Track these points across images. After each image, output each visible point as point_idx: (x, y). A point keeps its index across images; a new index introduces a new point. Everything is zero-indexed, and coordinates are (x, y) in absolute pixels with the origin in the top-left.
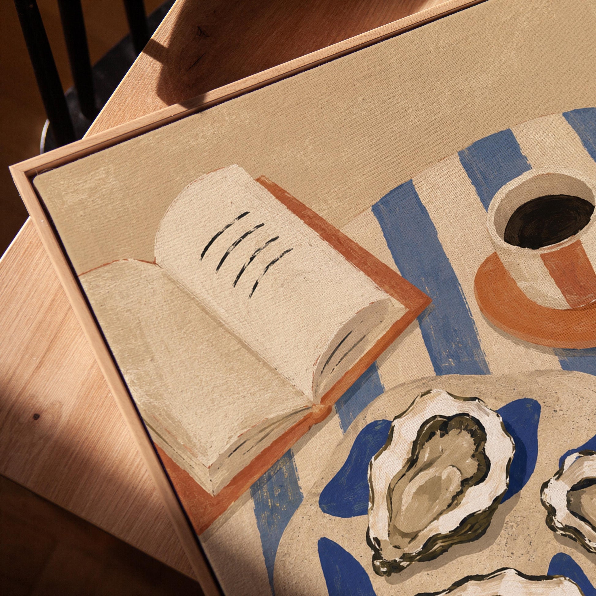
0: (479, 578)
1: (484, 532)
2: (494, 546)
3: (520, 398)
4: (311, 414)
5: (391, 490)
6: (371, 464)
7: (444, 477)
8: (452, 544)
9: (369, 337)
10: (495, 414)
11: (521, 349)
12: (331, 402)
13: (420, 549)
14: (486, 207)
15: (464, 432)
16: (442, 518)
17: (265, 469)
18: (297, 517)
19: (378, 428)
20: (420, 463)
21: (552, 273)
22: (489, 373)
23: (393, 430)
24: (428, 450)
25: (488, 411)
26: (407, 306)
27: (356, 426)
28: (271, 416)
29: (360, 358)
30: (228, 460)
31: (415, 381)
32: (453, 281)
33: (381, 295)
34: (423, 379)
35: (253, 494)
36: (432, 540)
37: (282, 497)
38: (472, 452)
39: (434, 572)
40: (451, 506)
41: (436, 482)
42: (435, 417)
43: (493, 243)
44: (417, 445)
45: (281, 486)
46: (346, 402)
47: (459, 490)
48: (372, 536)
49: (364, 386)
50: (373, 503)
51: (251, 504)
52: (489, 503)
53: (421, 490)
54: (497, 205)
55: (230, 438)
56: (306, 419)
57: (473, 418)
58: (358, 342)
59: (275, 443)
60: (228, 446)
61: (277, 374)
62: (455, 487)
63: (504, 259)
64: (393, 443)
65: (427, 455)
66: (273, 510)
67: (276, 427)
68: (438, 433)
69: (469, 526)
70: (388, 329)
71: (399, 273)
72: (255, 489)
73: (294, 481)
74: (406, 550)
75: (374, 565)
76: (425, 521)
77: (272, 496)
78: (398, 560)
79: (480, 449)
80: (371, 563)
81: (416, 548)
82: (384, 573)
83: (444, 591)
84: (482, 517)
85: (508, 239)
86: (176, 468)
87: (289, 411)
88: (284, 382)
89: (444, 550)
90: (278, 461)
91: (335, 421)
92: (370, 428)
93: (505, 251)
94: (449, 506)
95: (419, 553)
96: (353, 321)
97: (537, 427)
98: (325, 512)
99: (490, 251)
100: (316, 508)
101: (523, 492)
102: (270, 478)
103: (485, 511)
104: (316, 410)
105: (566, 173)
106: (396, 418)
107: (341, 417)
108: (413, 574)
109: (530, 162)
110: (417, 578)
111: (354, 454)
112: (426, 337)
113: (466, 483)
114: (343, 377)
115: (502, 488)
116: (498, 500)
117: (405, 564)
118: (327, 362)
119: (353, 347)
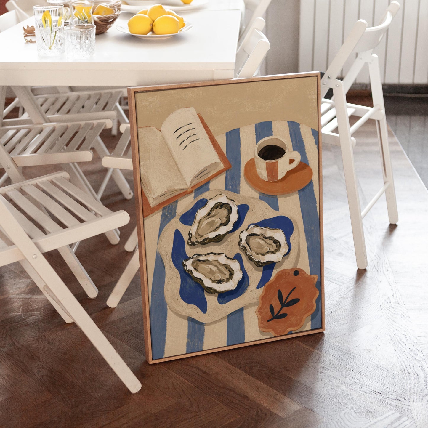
0: (215, 254)
1: (221, 241)
2: (222, 246)
3: (245, 204)
4: (187, 191)
5: (200, 220)
6: (198, 211)
7: (216, 221)
8: (211, 242)
9: (211, 172)
10: (236, 206)
11: (250, 189)
12: (194, 189)
13: (202, 240)
14: (257, 143)
15: (226, 209)
16: (211, 233)
17: (169, 204)
18: (172, 221)
19: (204, 201)
20: (211, 215)
21: (267, 169)
22: (239, 194)
23: (207, 203)
24: (215, 212)
25: (235, 205)
26: (224, 166)
27: (198, 198)
28: (177, 188)
29: (206, 178)
30: (159, 198)
31: (218, 190)
32: (240, 163)
33: (219, 161)
34: (221, 190)
35: (163, 210)
36: (206, 239)
37: (170, 214)
38: (226, 216)
39: (203, 248)
40: (215, 230)
41: (213, 222)
42: (220, 202)
43: (255, 155)
44: (212, 209)
45: (171, 210)
46: (198, 190)
47: (218, 226)
48: (190, 233)
49: (205, 187)
50: (194, 223)
51: (161, 213)
52: (225, 233)
53: (209, 223)
54: (260, 143)
55: (163, 191)
56: (185, 192)
57: (230, 206)
58: (208, 173)
59: (174, 197)
60: (161, 193)
61: (182, 176)
62: (218, 225)
63: (256, 160)
64: (206, 207)
65: (214, 213)
66: (167, 217)
67: (176, 192)
68: (219, 207)
69: (217, 238)
70: (217, 172)
71: (226, 156)
72: (164, 209)
73: (175, 209)
74: (198, 240)
75: (188, 241)
76: (207, 232)
77: (168, 212)
78: (195, 242)
79: (229, 216)
80: (187, 241)
81: (200, 240)
82: (190, 245)
83: (204, 255)
84: (222, 236)
85: (259, 155)
86: (145, 196)
87: (181, 188)
88: (183, 179)
89: (208, 243)
90: (173, 202)
91: (193, 195)
92: (201, 200)
93: (257, 158)
94: (214, 230)
95: (201, 242)
96: (208, 166)
97: (246, 214)
98: (180, 221)
99: (253, 157)
100: (178, 220)
101: (235, 232)
102: (169, 207)
103: (223, 235)
104: (189, 190)
105: (282, 140)
106: (210, 199)
107: (195, 194)
108: (197, 247)
109: (273, 133)
110: (198, 248)
111: (195, 207)
112: (226, 177)
113: (221, 225)
114: (200, 183)
115: (230, 229)
116: (228, 232)
117: (196, 244)
118: (197, 177)
119: (206, 174)
